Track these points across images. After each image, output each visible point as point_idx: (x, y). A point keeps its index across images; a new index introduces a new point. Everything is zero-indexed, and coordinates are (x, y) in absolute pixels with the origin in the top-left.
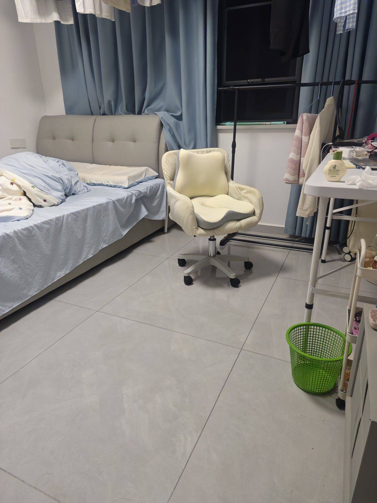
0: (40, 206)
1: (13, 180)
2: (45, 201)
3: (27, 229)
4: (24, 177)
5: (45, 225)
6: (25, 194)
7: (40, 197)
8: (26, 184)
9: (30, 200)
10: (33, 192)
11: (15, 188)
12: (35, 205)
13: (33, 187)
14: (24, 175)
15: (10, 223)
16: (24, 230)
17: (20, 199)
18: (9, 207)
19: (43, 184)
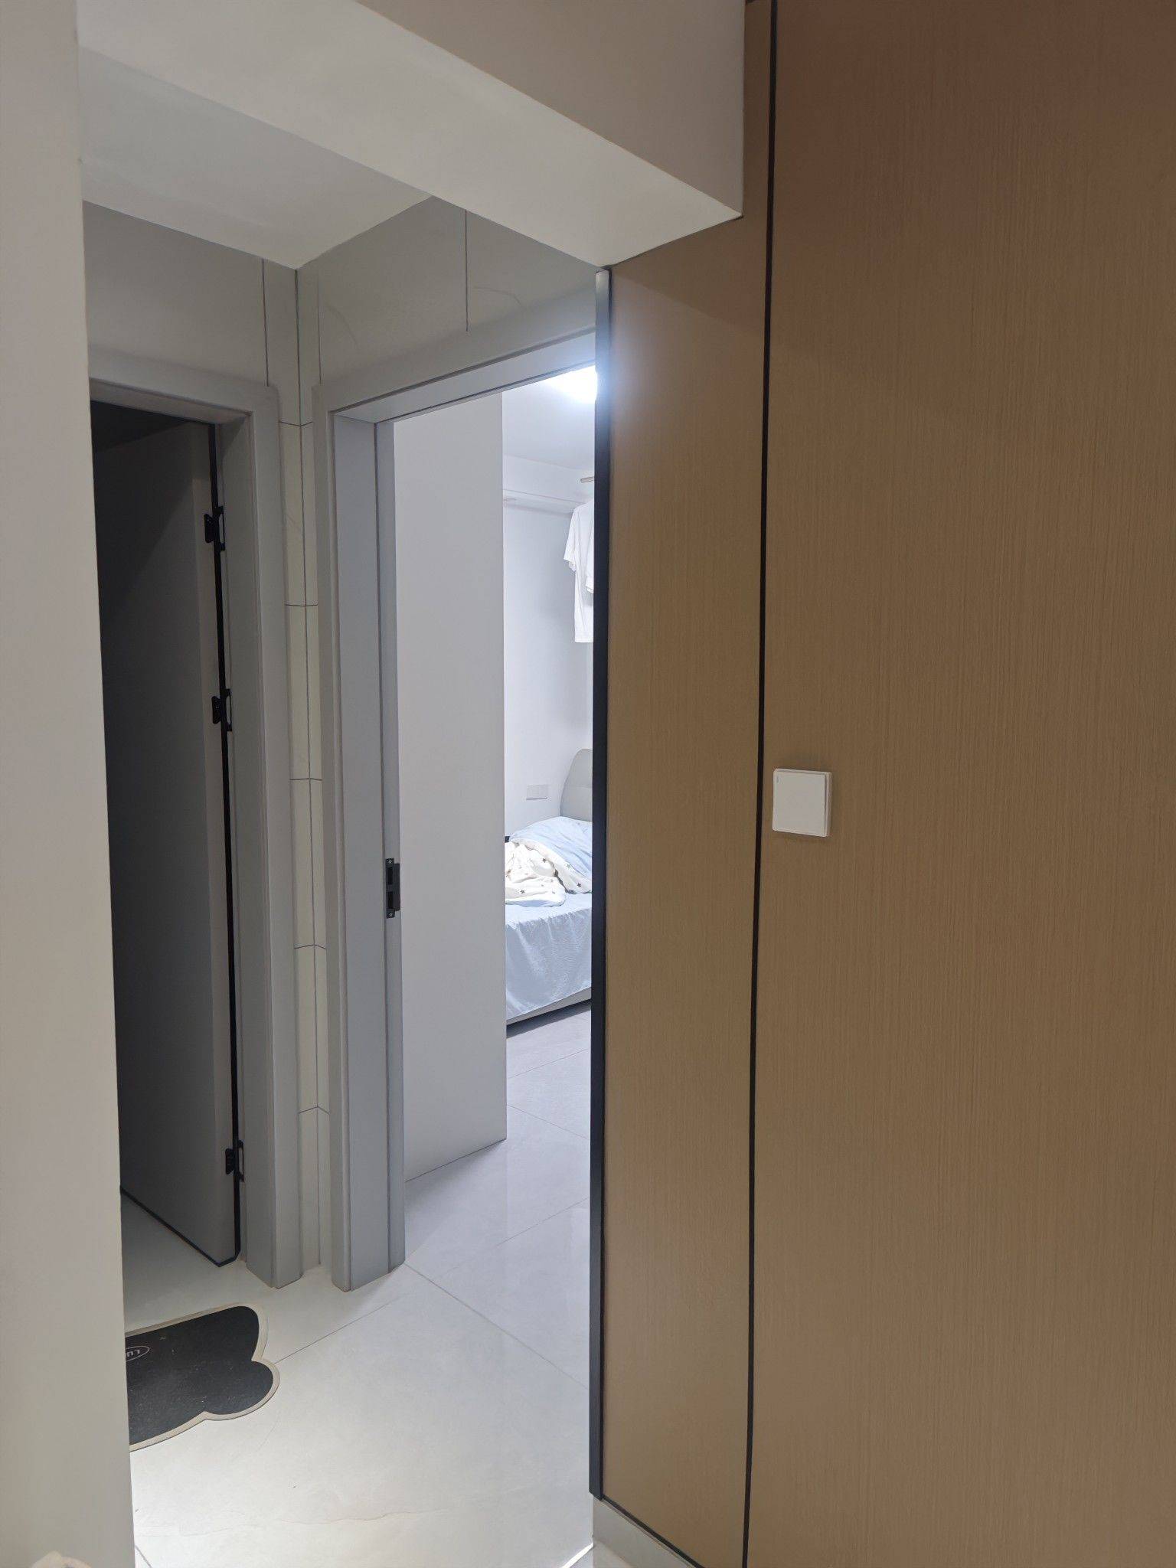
0: (572, 892)
1: (546, 856)
2: (579, 885)
3: (561, 917)
4: (558, 853)
5: (580, 915)
6: (556, 874)
7: (574, 879)
8: (560, 861)
9: (561, 882)
10: (566, 873)
11: (547, 866)
12: (566, 891)
13: (568, 866)
14: (559, 849)
15: (542, 908)
16: (558, 917)
17: (552, 881)
18: (542, 889)
19: (580, 863)
